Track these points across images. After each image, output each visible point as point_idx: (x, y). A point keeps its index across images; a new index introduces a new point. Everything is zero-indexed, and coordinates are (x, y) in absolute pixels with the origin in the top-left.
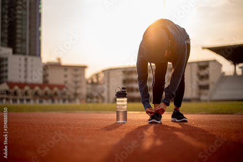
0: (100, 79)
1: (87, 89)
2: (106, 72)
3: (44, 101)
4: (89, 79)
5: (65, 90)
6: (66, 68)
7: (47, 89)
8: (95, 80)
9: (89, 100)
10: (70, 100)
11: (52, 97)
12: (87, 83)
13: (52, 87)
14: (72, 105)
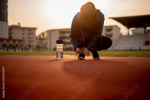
0: (45, 36)
1: (37, 42)
2: (49, 32)
3: (10, 50)
4: (38, 36)
5: (22, 43)
6: (24, 29)
7: (11, 42)
8: (42, 37)
9: (38, 49)
10: (26, 49)
11: (15, 47)
12: (37, 38)
13: (14, 41)
14: (27, 52)
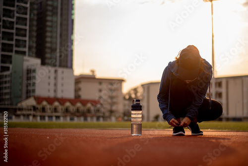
0: (139, 94)
1: (125, 105)
2: (146, 86)
3: (76, 119)
4: (127, 94)
5: (99, 106)
6: (101, 81)
7: (79, 105)
8: (133, 96)
9: (126, 118)
10: (104, 118)
11: (85, 114)
12: (124, 98)
13: (84, 103)
14: (108, 122)
